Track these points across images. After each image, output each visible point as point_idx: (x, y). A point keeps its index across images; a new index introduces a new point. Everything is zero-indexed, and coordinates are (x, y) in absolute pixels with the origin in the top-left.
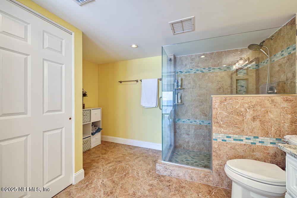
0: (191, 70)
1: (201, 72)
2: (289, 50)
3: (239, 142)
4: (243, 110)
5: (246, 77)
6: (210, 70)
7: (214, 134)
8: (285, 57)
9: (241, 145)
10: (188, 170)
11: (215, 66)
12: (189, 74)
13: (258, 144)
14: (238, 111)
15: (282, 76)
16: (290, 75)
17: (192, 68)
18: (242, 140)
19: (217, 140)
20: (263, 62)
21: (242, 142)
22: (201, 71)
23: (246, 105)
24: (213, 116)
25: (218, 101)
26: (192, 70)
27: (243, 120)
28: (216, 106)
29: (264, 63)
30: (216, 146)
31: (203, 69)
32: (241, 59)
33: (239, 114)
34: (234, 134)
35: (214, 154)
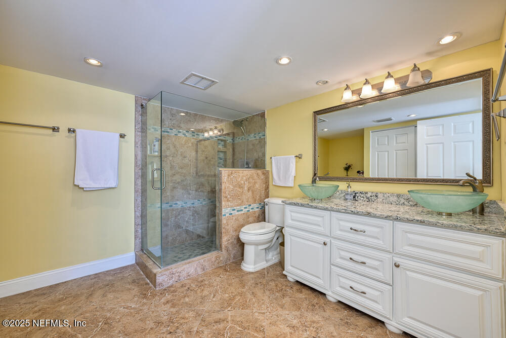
0: (170, 129)
1: (183, 136)
2: (260, 135)
3: (240, 213)
4: (243, 182)
5: (224, 150)
6: (194, 136)
7: (223, 210)
8: (257, 140)
9: (241, 214)
10: (200, 261)
11: (199, 132)
12: (168, 136)
13: (251, 211)
14: (240, 184)
15: (255, 154)
16: (260, 154)
17: (172, 128)
18: (242, 210)
19: (225, 215)
20: (238, 137)
21: (243, 212)
22: (183, 134)
23: (245, 178)
24: (222, 191)
25: (226, 175)
26: (172, 129)
27: (243, 192)
28: (225, 180)
29: (239, 139)
30: (225, 222)
31: (186, 131)
32: (216, 128)
33: (241, 187)
34: (238, 205)
35: (223, 230)
